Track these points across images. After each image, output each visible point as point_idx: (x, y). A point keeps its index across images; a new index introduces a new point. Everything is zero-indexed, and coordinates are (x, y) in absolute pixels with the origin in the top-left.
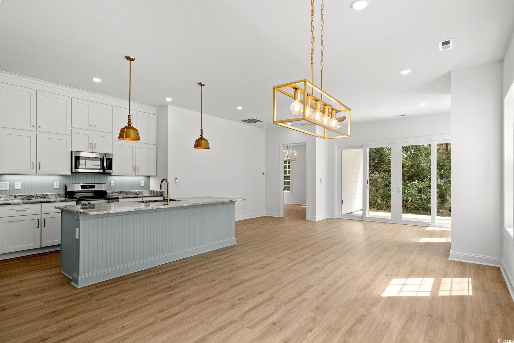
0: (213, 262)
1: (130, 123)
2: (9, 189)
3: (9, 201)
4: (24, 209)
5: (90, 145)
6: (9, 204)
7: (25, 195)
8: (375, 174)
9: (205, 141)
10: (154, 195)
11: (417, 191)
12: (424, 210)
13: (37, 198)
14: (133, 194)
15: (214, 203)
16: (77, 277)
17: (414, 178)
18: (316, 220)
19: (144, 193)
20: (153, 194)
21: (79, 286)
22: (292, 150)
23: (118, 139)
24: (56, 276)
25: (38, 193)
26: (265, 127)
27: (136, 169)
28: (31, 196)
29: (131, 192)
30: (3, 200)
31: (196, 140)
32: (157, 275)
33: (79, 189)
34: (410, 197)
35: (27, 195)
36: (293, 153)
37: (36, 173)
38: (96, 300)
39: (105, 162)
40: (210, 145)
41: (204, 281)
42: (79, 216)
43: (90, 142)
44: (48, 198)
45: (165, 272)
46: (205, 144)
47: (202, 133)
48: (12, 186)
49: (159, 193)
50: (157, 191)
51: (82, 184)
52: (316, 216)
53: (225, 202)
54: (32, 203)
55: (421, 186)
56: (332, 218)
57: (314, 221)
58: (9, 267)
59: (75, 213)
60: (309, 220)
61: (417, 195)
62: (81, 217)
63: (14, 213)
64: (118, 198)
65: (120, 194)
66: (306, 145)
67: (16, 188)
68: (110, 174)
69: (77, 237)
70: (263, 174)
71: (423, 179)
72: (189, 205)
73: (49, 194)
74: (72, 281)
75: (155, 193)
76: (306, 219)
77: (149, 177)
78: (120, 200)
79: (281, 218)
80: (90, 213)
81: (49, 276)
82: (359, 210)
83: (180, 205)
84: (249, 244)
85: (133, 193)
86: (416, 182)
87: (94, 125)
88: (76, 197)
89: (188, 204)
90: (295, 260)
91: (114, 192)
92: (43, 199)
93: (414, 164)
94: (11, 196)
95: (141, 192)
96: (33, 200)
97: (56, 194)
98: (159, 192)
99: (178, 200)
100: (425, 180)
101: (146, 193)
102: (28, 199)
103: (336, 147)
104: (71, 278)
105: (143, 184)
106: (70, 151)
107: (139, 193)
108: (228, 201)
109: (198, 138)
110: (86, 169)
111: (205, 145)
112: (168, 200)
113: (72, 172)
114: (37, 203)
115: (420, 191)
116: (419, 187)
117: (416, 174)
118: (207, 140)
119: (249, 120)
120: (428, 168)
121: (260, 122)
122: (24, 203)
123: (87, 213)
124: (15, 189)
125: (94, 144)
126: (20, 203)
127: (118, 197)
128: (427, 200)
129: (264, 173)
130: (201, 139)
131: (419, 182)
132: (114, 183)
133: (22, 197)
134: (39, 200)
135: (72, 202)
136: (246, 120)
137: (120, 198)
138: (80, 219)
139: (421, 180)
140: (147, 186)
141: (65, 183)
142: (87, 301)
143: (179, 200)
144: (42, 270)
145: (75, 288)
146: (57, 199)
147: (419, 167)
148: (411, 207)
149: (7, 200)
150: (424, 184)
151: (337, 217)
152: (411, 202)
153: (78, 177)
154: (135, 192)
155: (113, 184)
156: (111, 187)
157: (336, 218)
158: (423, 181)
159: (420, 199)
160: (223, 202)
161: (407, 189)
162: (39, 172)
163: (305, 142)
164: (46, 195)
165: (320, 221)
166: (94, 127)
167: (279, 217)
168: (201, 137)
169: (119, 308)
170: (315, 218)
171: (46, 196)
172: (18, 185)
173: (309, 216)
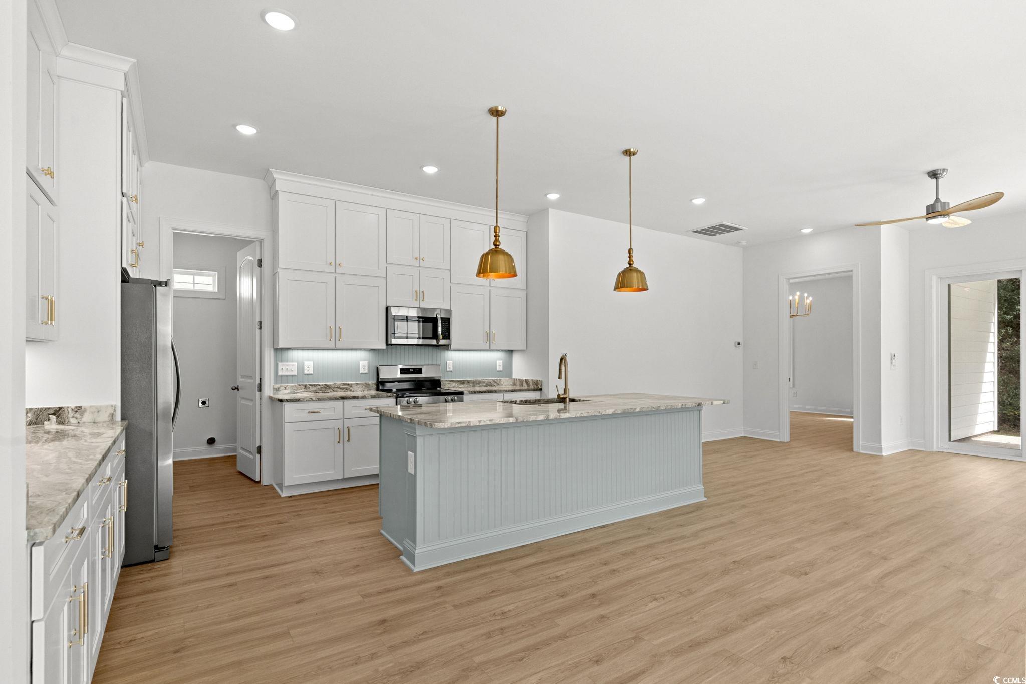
0: (671, 540)
1: (498, 243)
2: (296, 374)
3: (297, 395)
4: (318, 410)
5: (415, 293)
6: (298, 400)
7: (319, 385)
9: (639, 274)
10: (521, 388)
13: (335, 389)
14: (485, 386)
15: (666, 409)
16: (414, 550)
18: (881, 453)
19: (502, 383)
20: (520, 386)
21: (416, 567)
22: (800, 292)
23: (477, 276)
24: (373, 538)
25: (337, 382)
26: (744, 243)
27: (490, 337)
28: (327, 386)
29: (480, 382)
30: (288, 394)
31: (619, 274)
32: (558, 559)
33: (397, 374)
35: (322, 385)
36: (801, 298)
37: (335, 347)
38: (453, 606)
39: (440, 325)
40: (649, 282)
41: (667, 590)
42: (415, 429)
43: (415, 289)
44: (351, 391)
45: (573, 555)
46: (640, 281)
47: (632, 256)
48: (300, 368)
49: (531, 384)
50: (528, 380)
51: (401, 367)
52: (882, 445)
53: (687, 406)
54: (330, 399)
56: (924, 450)
57: (877, 456)
58: (301, 511)
59: (407, 422)
60: (862, 452)
62: (419, 432)
63: (304, 416)
64: (462, 393)
65: (462, 386)
66: (851, 276)
67: (306, 372)
68: (447, 347)
69: (411, 470)
70: (737, 346)
72: (617, 412)
73: (353, 384)
74: (402, 555)
75: (524, 384)
76: (852, 450)
77: (511, 352)
78: (466, 397)
79: (784, 442)
80: (437, 424)
81: (363, 537)
82: (988, 433)
83: (599, 412)
84: (737, 502)
85: (484, 382)
87: (422, 257)
88: (391, 390)
89: (613, 410)
90: (885, 558)
91: (453, 381)
92: (344, 391)
94: (300, 385)
95: (498, 382)
96: (330, 394)
97: (362, 384)
98: (531, 382)
99: (582, 399)
101: (506, 384)
102: (323, 391)
103: (934, 278)
104: (401, 548)
105: (502, 366)
106: (385, 306)
107: (495, 384)
108: (694, 405)
109: (623, 269)
110: (407, 338)
111: (638, 282)
112: (567, 400)
113: (387, 344)
114: (338, 399)
118: (642, 270)
119: (713, 227)
121: (735, 232)
122: (319, 400)
123: (431, 425)
124: (305, 375)
125: (421, 293)
126: (314, 399)
127: (460, 390)
129: (739, 344)
130: (631, 268)
132: (452, 365)
133: (314, 389)
134: (338, 393)
135: (390, 398)
136: (705, 229)
137: (465, 392)
138: (417, 435)
140: (508, 370)
141: (376, 364)
142: (437, 604)
143: (583, 401)
144: (350, 523)
145: (409, 571)
146: (365, 392)
149: (294, 393)
151: (938, 447)
153: (396, 355)
154: (488, 382)
155: (450, 366)
156: (448, 371)
157: (935, 450)
160: (684, 407)
162: (339, 345)
163: (850, 269)
164: (349, 384)
165: (887, 456)
166: (421, 261)
167: (779, 441)
168: (628, 266)
169: (502, 634)
170: (881, 450)
171: (349, 387)
172: (309, 368)
173: (861, 442)
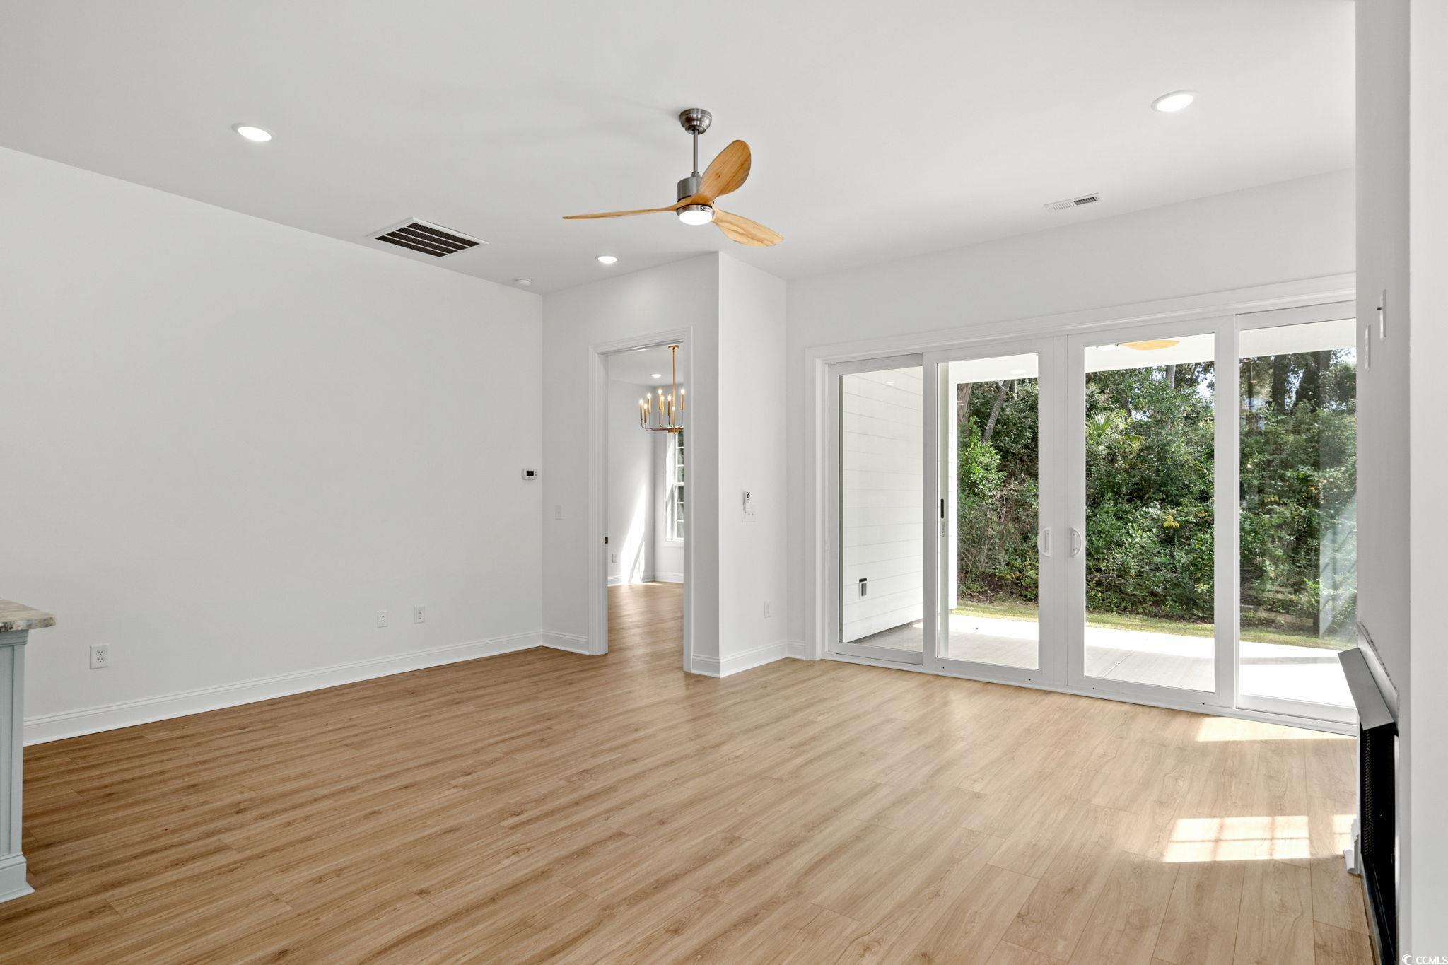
8: (1022, 482)
11: (1157, 537)
12: (1181, 604)
17: (1147, 496)
18: (718, 672)
34: (1133, 558)
52: (721, 657)
55: (1170, 522)
56: (804, 658)
57: (710, 678)
60: (693, 671)
61: (1159, 552)
70: (527, 477)
71: (1177, 498)
86: (1155, 507)
93: (1148, 448)
100: (1184, 500)
103: (818, 363)
115: (1169, 538)
116: (1166, 525)
117: (1155, 482)
120: (1194, 462)
121: (471, 250)
128: (1192, 568)
131: (1163, 508)
136: (394, 233)
139: (1172, 500)
147: (1166, 458)
148: (1138, 593)
150: (1183, 514)
151: (823, 653)
152: (1139, 574)
157: (818, 657)
158: (1178, 504)
159: (1169, 564)
161: (1124, 531)
163: (680, 338)
165: (735, 680)
167: (587, 653)
170: (716, 667)
173: (692, 654)
